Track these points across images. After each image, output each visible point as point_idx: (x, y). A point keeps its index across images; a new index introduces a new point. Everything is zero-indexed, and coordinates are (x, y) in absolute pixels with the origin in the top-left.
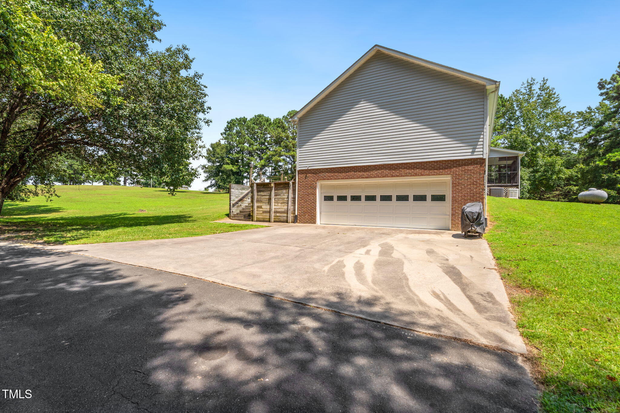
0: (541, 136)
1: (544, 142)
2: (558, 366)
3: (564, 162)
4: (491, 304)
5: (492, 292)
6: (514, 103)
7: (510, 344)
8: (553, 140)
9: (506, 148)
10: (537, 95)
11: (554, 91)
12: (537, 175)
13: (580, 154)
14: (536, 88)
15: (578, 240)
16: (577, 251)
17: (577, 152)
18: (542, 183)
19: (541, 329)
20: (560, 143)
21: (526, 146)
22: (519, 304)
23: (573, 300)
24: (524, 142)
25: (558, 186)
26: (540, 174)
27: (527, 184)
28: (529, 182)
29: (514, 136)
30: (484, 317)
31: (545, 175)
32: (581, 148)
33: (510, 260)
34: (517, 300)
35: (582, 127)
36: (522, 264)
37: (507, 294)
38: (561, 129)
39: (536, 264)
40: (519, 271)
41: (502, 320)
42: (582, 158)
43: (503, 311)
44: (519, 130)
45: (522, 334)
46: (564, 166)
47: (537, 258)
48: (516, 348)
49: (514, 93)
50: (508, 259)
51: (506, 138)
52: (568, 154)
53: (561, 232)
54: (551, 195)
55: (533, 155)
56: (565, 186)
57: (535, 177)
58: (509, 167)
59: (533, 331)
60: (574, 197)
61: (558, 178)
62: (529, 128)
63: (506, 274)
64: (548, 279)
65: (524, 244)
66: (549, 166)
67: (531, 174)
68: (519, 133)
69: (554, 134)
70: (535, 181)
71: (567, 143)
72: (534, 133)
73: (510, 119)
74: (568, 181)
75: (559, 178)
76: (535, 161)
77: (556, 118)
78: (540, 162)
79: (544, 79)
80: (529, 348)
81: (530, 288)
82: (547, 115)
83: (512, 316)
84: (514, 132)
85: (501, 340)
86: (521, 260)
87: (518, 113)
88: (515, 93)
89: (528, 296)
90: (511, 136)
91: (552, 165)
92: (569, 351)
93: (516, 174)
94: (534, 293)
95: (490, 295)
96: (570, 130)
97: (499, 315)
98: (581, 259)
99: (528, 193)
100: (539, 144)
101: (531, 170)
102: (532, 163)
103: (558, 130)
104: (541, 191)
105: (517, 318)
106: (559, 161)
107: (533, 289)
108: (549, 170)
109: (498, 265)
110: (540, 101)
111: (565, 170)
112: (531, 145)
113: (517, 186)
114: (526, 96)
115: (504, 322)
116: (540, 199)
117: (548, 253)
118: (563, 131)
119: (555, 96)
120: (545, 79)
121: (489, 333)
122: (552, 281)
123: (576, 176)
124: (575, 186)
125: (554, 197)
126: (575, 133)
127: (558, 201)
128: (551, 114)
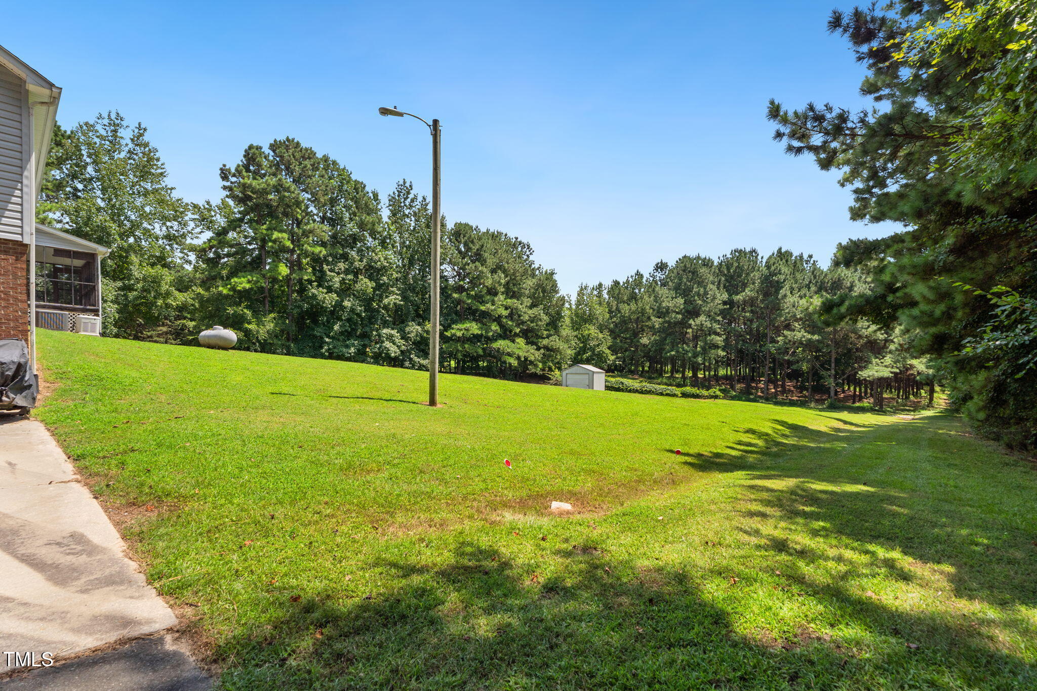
0: (135, 226)
1: (141, 239)
2: (229, 619)
3: (174, 280)
4: (84, 556)
5: (81, 530)
6: (83, 148)
7: (143, 621)
8: (157, 238)
9: (67, 231)
10: (127, 149)
11: (158, 155)
12: (132, 295)
13: (197, 271)
14: (126, 135)
15: (209, 405)
16: (213, 424)
17: (192, 266)
18: (139, 311)
19: (189, 568)
20: (167, 247)
21: (108, 238)
22: (141, 537)
23: (223, 501)
24: (103, 229)
25: (166, 318)
26: (135, 293)
27: (112, 309)
28: (116, 306)
29: (83, 213)
30: (74, 589)
31: (144, 297)
32: (197, 263)
33: (104, 457)
34: (137, 530)
35: (198, 230)
36: (130, 459)
37: (114, 525)
38: (168, 224)
39: (155, 455)
40: (126, 473)
41: (115, 580)
42: (199, 278)
43: (114, 561)
44: (94, 204)
45: (160, 594)
46: (174, 286)
47: (155, 443)
48: (155, 622)
49: (81, 127)
50: (101, 455)
51: (66, 212)
52: (179, 269)
53: (183, 396)
54: (154, 333)
55: (122, 258)
56: (176, 320)
57: (126, 299)
58: (78, 272)
59: (179, 577)
60: (191, 338)
61: (166, 304)
62: (113, 206)
63: (103, 484)
64: (180, 477)
65: (125, 421)
66: (152, 282)
67: (119, 292)
68: (94, 210)
69: (158, 229)
70: (126, 306)
71: (179, 250)
72: (122, 218)
73: (74, 176)
74: (180, 311)
75: (168, 306)
76: (126, 269)
77: (161, 202)
78: (136, 273)
79: (140, 126)
80: (179, 611)
81: (155, 502)
82: (146, 194)
83: (133, 565)
84: (83, 204)
85: (126, 622)
86: (126, 452)
87: (90, 170)
88: (85, 127)
89: (153, 516)
90: (76, 211)
91: (156, 281)
92: (238, 586)
93: (94, 289)
94: (163, 507)
95: (78, 538)
96: (182, 228)
97: (107, 572)
98: (220, 435)
99: (115, 326)
100: (131, 240)
101: (119, 284)
102: (121, 272)
103: (164, 224)
104: (138, 324)
105: (144, 564)
106: (168, 277)
107: (159, 500)
108: (151, 289)
109: (80, 470)
110: (132, 161)
111: (176, 293)
112: (117, 237)
113: (96, 312)
114: (107, 143)
115: (122, 583)
116: (137, 338)
117: (170, 432)
118: (172, 227)
119: (159, 163)
120: (142, 126)
121: (95, 618)
122: (188, 480)
123: (193, 305)
124: (191, 320)
125: (159, 336)
126: (190, 235)
127: (166, 342)
128: (153, 193)
